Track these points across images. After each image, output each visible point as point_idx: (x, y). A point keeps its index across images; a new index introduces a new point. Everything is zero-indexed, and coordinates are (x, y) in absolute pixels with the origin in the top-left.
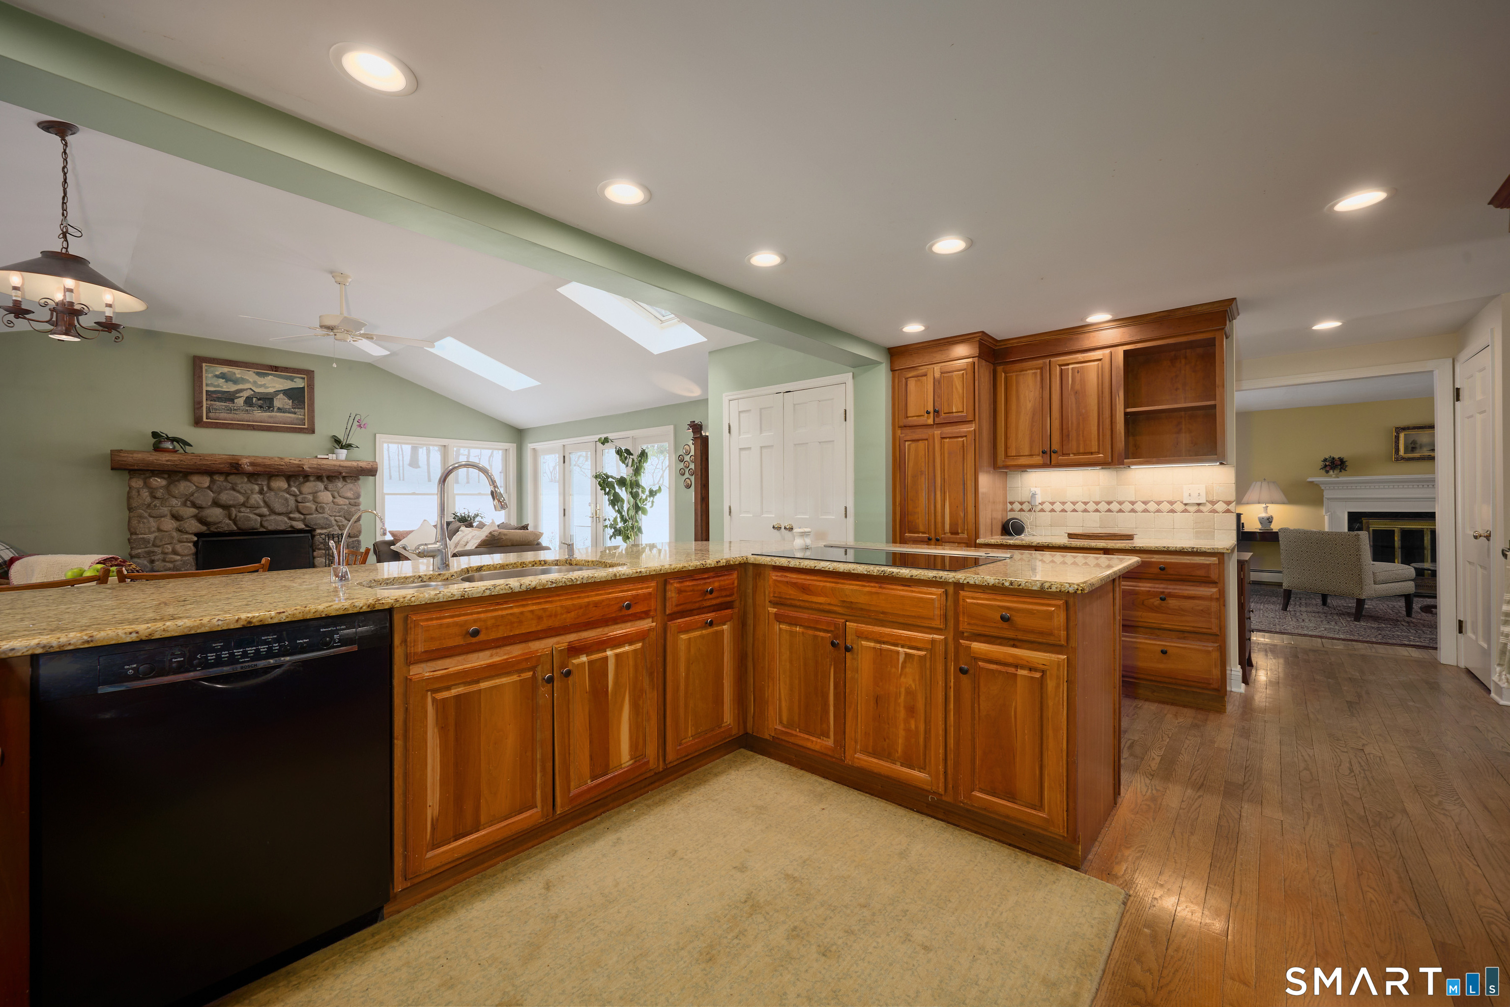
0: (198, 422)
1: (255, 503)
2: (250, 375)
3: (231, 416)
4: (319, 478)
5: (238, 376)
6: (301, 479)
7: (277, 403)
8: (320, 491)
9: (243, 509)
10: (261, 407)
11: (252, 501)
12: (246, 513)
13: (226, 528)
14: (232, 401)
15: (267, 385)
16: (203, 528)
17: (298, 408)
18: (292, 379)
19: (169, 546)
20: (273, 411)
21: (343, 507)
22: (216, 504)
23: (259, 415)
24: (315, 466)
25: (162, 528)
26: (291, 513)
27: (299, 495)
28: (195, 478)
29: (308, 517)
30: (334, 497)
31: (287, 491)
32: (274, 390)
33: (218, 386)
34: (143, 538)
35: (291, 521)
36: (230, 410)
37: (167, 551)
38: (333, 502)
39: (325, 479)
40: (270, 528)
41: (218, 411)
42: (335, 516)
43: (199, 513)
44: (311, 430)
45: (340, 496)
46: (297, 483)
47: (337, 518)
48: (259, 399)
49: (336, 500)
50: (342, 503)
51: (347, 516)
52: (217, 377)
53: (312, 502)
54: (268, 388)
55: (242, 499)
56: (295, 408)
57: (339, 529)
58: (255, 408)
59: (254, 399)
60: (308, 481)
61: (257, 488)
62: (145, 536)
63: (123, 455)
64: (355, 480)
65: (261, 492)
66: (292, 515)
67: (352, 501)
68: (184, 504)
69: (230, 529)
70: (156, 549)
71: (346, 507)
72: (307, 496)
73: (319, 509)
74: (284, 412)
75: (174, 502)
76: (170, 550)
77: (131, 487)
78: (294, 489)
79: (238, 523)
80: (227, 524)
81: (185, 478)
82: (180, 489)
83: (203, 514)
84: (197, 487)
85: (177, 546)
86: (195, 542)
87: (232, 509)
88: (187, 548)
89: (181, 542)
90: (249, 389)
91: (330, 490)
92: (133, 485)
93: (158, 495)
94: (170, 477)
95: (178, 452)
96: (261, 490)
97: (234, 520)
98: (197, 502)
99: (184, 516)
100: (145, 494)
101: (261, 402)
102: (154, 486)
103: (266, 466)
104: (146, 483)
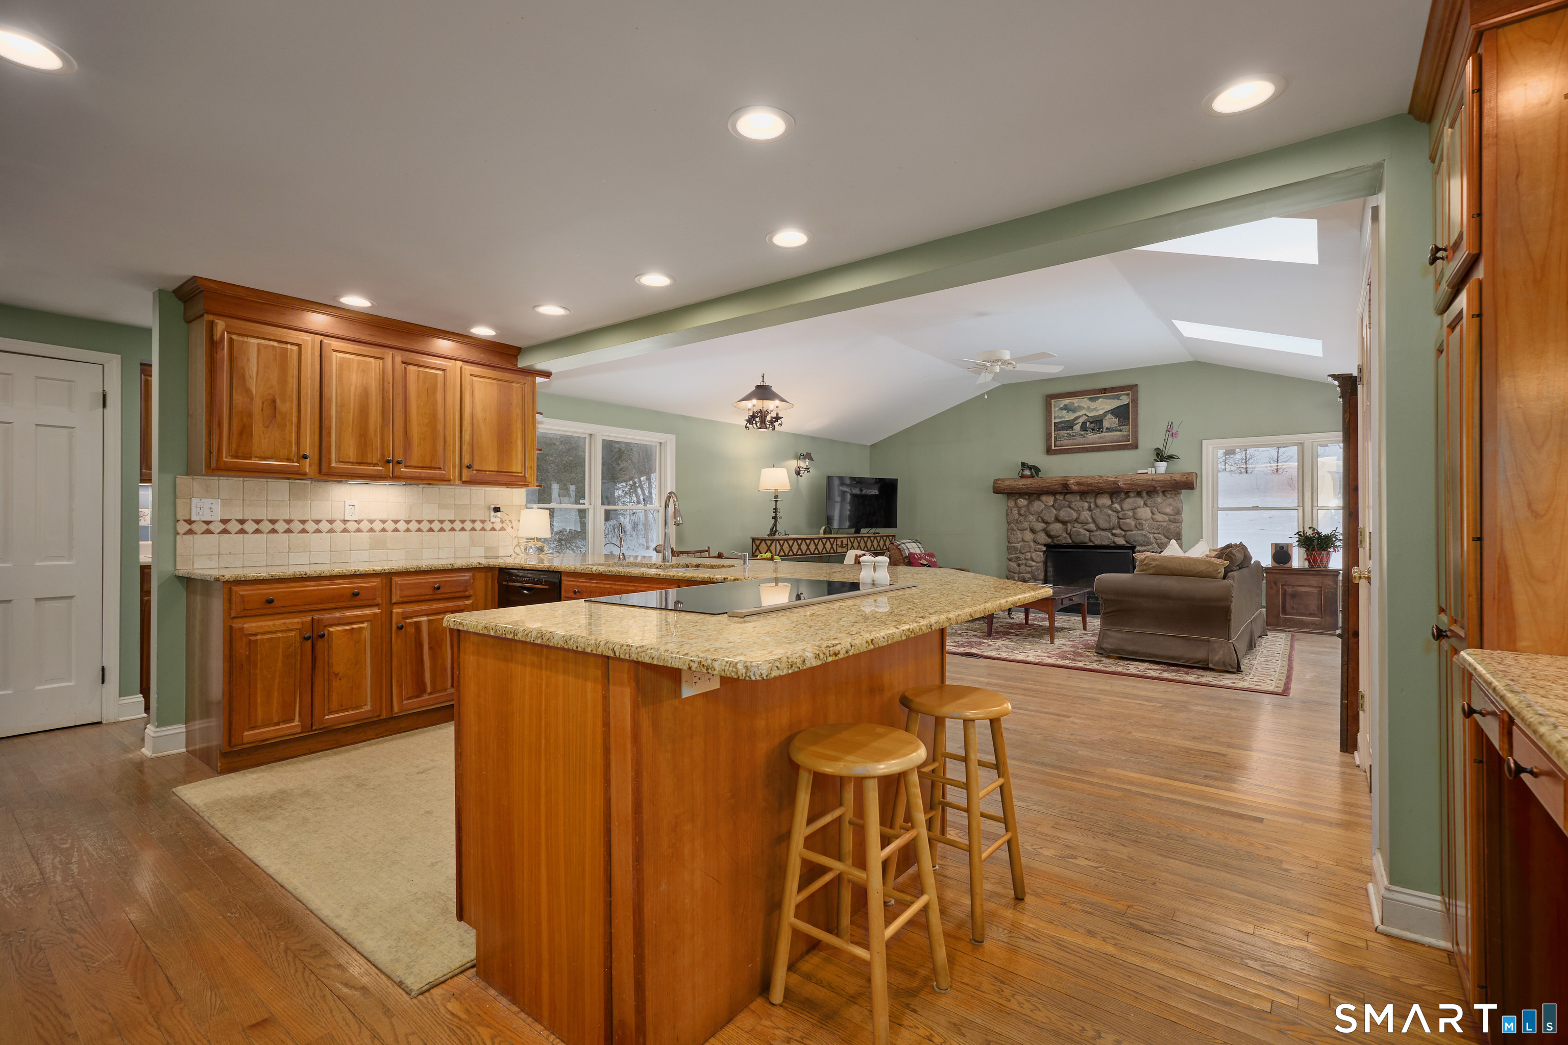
0: (1049, 451)
1: (1084, 519)
2: (1084, 402)
3: (1071, 441)
4: (1139, 494)
5: (1076, 405)
6: (1123, 496)
7: (1106, 424)
8: (1139, 507)
9: (1076, 525)
10: (1093, 429)
11: (1082, 518)
12: (1078, 528)
13: (1064, 542)
14: (1071, 428)
15: (1098, 408)
16: (1049, 541)
17: (1124, 425)
18: (1118, 397)
19: (1028, 554)
20: (1102, 432)
21: (1162, 523)
22: (1057, 520)
23: (1092, 437)
24: (1129, 482)
25: (1026, 539)
26: (1113, 529)
27: (1120, 512)
28: (1044, 498)
29: (1128, 533)
30: (1153, 514)
31: (1110, 507)
32: (1104, 411)
33: (1062, 417)
34: (1014, 546)
35: (1114, 537)
36: (1070, 436)
37: (1027, 557)
38: (1152, 518)
39: (1144, 494)
40: (1097, 542)
41: (1062, 439)
42: (1153, 533)
43: (1047, 527)
44: (1135, 446)
45: (1159, 512)
46: (1119, 500)
47: (1155, 535)
48: (1092, 423)
49: (1155, 517)
50: (1160, 519)
51: (1165, 534)
52: (1062, 409)
53: (1132, 518)
54: (1098, 410)
55: (1075, 515)
56: (1121, 426)
58: (1089, 432)
59: (1088, 423)
60: (1129, 497)
61: (1086, 505)
62: (1015, 545)
63: (999, 482)
64: (1175, 494)
65: (1090, 509)
66: (1114, 531)
67: (1172, 517)
68: (1037, 520)
69: (1067, 542)
70: (1021, 555)
71: (1165, 524)
72: (1128, 512)
73: (1139, 527)
74: (1111, 431)
75: (1031, 518)
76: (1029, 557)
77: (1008, 506)
78: (1117, 506)
79: (1073, 537)
80: (1065, 538)
81: (1038, 498)
82: (1035, 508)
83: (1049, 528)
84: (1045, 505)
85: (1033, 554)
86: (1044, 552)
87: (1069, 524)
88: (1039, 556)
89: (1036, 551)
90: (1085, 414)
91: (1150, 505)
92: (1009, 504)
93: (1022, 512)
94: (1029, 498)
95: (1033, 477)
96: (1090, 507)
97: (1070, 535)
98: (1045, 518)
99: (1037, 530)
100: (1015, 512)
101: (1093, 425)
102: (1020, 506)
103: (1088, 485)
104: (1016, 503)
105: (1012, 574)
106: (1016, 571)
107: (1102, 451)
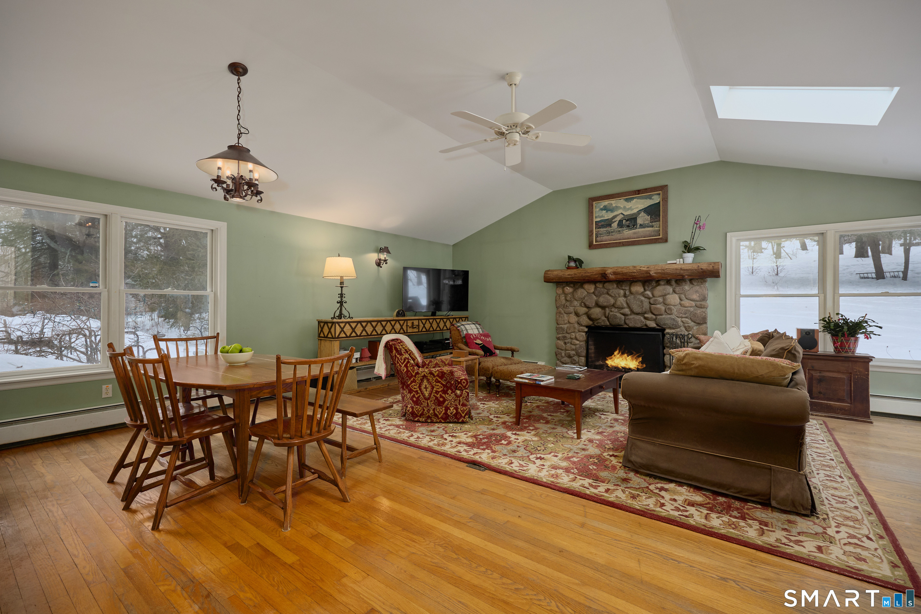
0: (591, 246)
1: (620, 304)
2: (621, 203)
3: (609, 237)
4: (668, 282)
5: (614, 205)
6: (654, 283)
7: (639, 221)
8: (669, 294)
9: (613, 309)
10: (628, 226)
11: (618, 303)
12: (615, 313)
13: (603, 324)
14: (610, 225)
15: (632, 208)
16: (591, 323)
17: (655, 222)
18: (650, 197)
19: (573, 334)
20: (636, 228)
21: (689, 308)
22: (597, 305)
23: (628, 233)
24: (660, 271)
25: (571, 321)
26: (645, 313)
27: (652, 298)
28: (586, 286)
29: (658, 317)
30: (681, 300)
31: (643, 294)
32: (637, 210)
33: (602, 216)
34: (561, 327)
35: (646, 321)
36: (609, 233)
37: (572, 337)
38: (680, 304)
39: (673, 282)
40: (631, 325)
41: (602, 236)
42: (682, 317)
43: (588, 311)
44: (665, 240)
45: (687, 299)
46: (650, 288)
47: (683, 319)
48: (627, 221)
49: (683, 302)
50: (687, 305)
51: (692, 318)
52: (602, 209)
53: (662, 304)
54: (633, 209)
55: (612, 301)
56: (652, 222)
57: (686, 330)
58: (625, 228)
59: (624, 221)
60: (659, 285)
61: (622, 292)
62: (562, 326)
63: (549, 273)
64: (701, 282)
65: (625, 296)
66: (646, 315)
67: (698, 303)
68: (581, 305)
69: (605, 324)
70: (567, 335)
71: (692, 309)
72: (658, 299)
73: (668, 311)
74: (644, 227)
75: (576, 303)
76: (574, 337)
77: (557, 293)
78: (648, 293)
79: (610, 320)
80: (604, 321)
81: (582, 287)
82: (579, 294)
83: (590, 312)
84: (587, 292)
85: (577, 334)
86: (586, 332)
87: (607, 309)
88: (582, 336)
89: (579, 331)
90: (622, 213)
91: (678, 292)
92: (558, 292)
93: (568, 298)
94: (574, 286)
95: (578, 268)
96: (625, 294)
97: (607, 318)
98: (587, 303)
99: (581, 314)
100: (563, 298)
101: (628, 222)
102: (566, 293)
103: (623, 274)
104: (563, 291)
105: (560, 350)
106: (563, 348)
107: (636, 245)
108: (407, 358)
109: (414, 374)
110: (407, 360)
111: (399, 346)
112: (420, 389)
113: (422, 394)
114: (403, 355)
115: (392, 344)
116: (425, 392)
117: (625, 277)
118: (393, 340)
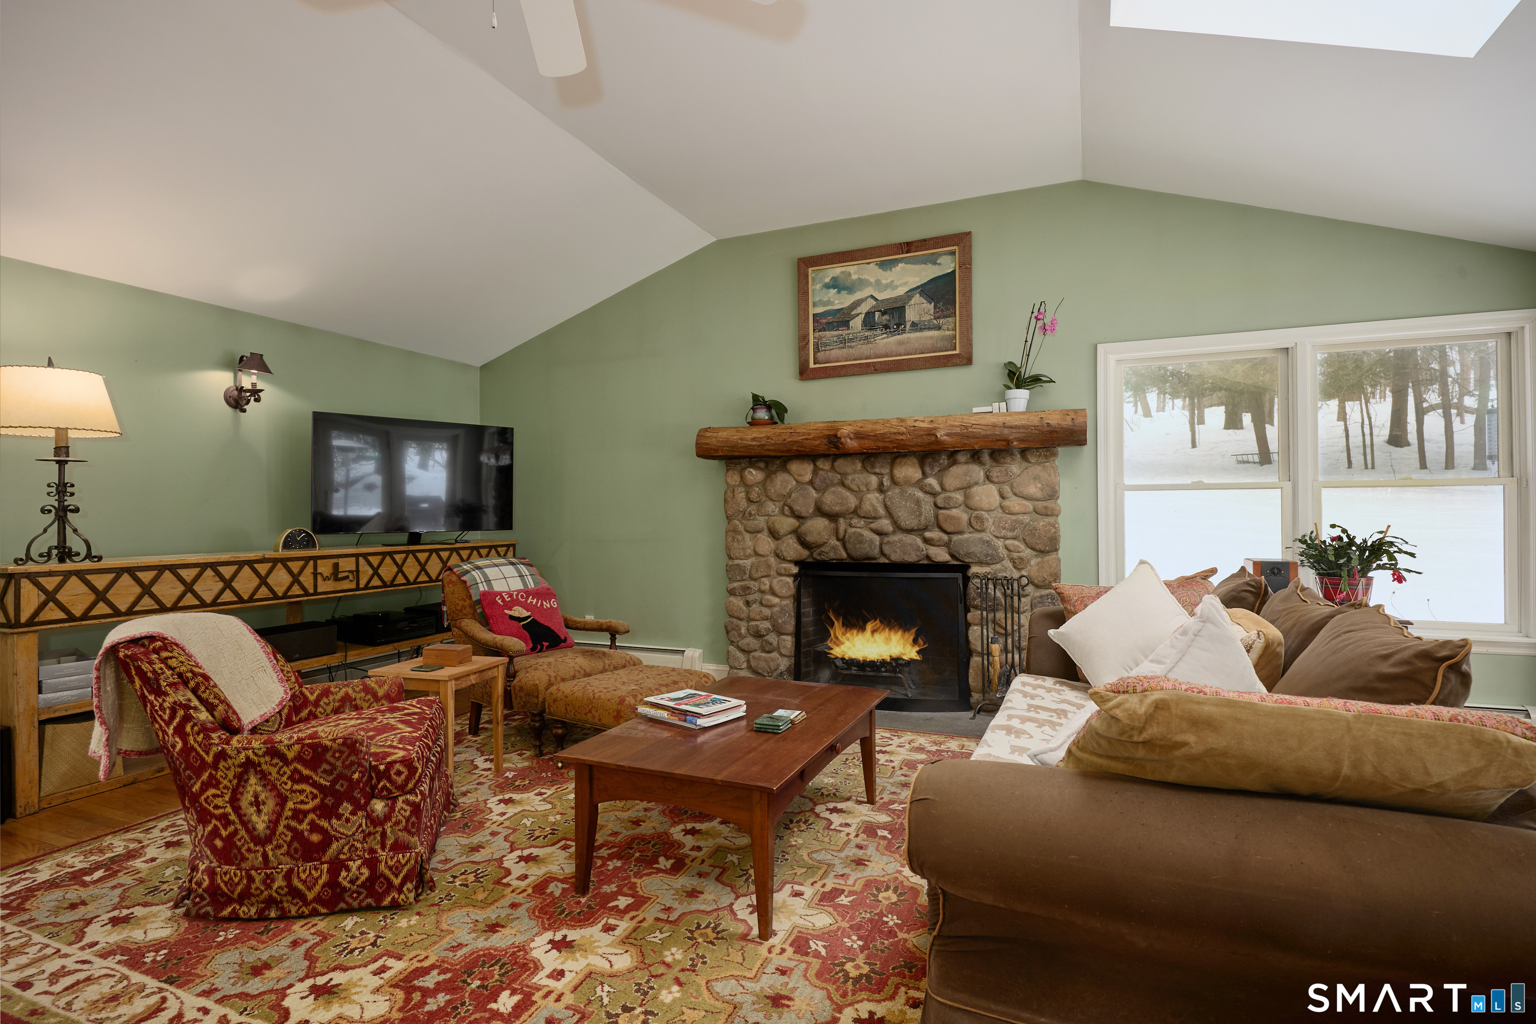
0: (804, 372)
1: (871, 509)
2: (870, 270)
3: (844, 352)
4: (975, 456)
5: (854, 277)
6: (944, 460)
7: (911, 315)
8: (976, 483)
9: (855, 521)
10: (886, 327)
11: (866, 506)
12: (860, 529)
13: (832, 555)
14: (846, 324)
15: (895, 284)
16: (805, 553)
17: (945, 317)
18: (933, 260)
19: (765, 580)
20: (904, 331)
21: (1021, 517)
22: (820, 511)
23: (885, 343)
24: (958, 430)
25: (760, 550)
26: (926, 529)
27: (940, 494)
28: (794, 467)
29: (955, 538)
30: (1003, 497)
31: (920, 484)
32: (906, 289)
33: (829, 302)
34: (737, 565)
35: (928, 546)
36: (845, 342)
37: (763, 588)
38: (1002, 507)
39: (986, 457)
40: (896, 557)
41: (828, 347)
42: (1005, 538)
43: (799, 527)
44: (966, 360)
45: (1016, 495)
46: (937, 469)
47: (1008, 542)
48: (884, 313)
49: (1006, 503)
50: (1017, 509)
51: (1028, 539)
52: (827, 286)
53: (962, 507)
54: (896, 287)
55: (852, 501)
56: (939, 318)
57: (1016, 567)
58: (879, 332)
59: (877, 314)
60: (954, 464)
61: (874, 480)
62: (740, 562)
63: (709, 433)
64: (1046, 457)
65: (881, 489)
66: (928, 534)
67: (1040, 505)
68: (782, 512)
69: (838, 557)
70: (752, 584)
71: (1026, 519)
72: (953, 495)
73: (976, 524)
74: (921, 330)
75: (771, 507)
76: (767, 587)
77: (728, 484)
78: (932, 481)
79: (849, 546)
80: (834, 548)
81: (784, 468)
82: (778, 486)
83: (804, 528)
84: (797, 481)
85: (775, 581)
86: (795, 576)
87: (841, 520)
88: (786, 585)
89: (780, 574)
90: (872, 297)
91: (996, 480)
92: (729, 480)
93: (754, 496)
94: (767, 466)
95: (776, 423)
96: (881, 484)
97: (843, 541)
98: (797, 507)
99: (782, 532)
100: (741, 495)
101: (886, 317)
102: (749, 483)
103: (876, 437)
104: (742, 478)
105: (735, 620)
106: (743, 616)
107: (904, 370)
108: (181, 705)
109: (209, 759)
110: (181, 713)
111: (151, 663)
112: (237, 809)
113: (244, 824)
114: (166, 694)
115: (126, 656)
116: (255, 818)
117: (880, 444)
118: (134, 642)
